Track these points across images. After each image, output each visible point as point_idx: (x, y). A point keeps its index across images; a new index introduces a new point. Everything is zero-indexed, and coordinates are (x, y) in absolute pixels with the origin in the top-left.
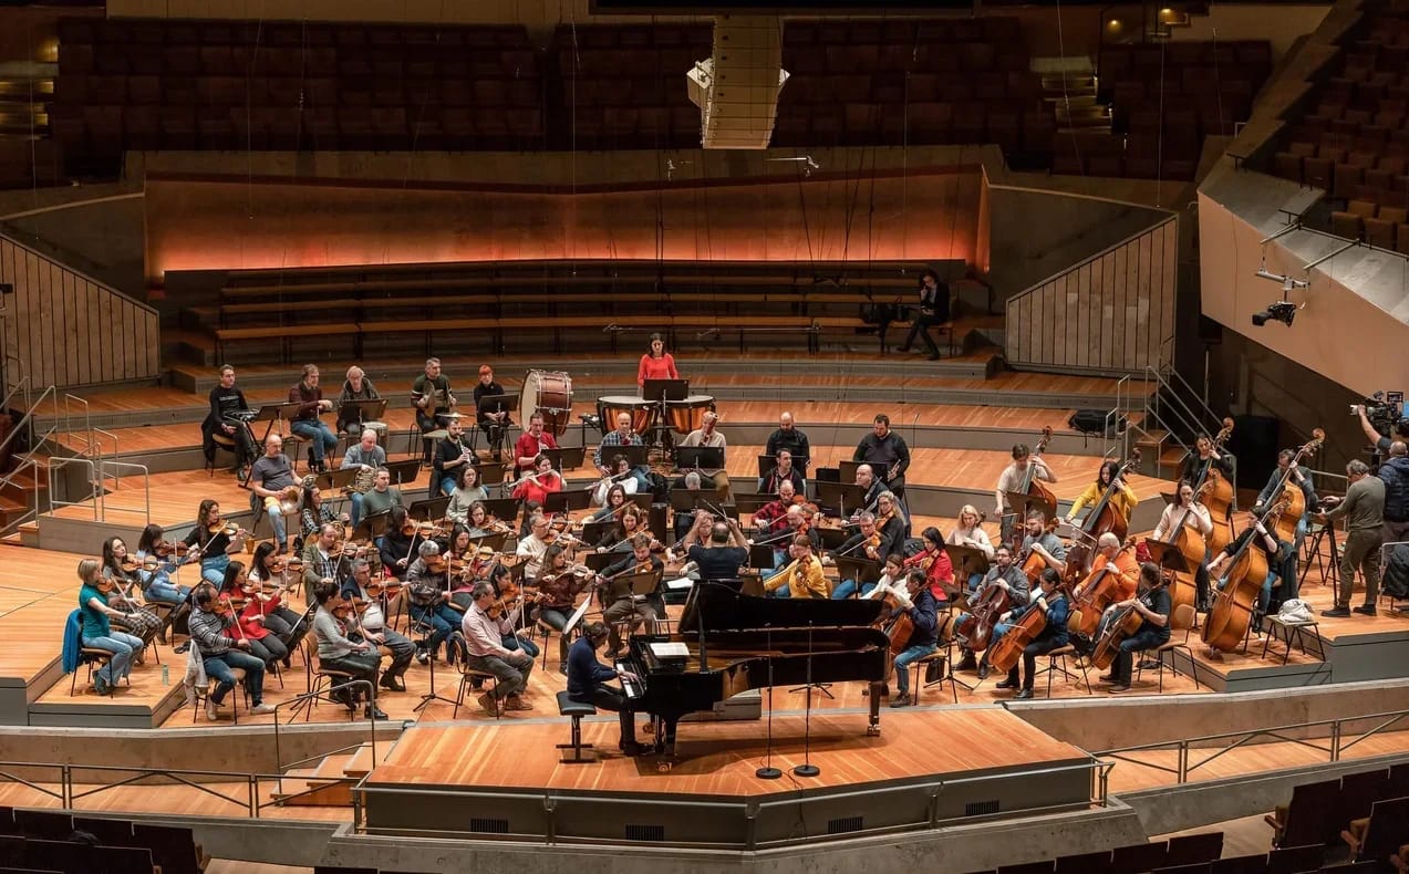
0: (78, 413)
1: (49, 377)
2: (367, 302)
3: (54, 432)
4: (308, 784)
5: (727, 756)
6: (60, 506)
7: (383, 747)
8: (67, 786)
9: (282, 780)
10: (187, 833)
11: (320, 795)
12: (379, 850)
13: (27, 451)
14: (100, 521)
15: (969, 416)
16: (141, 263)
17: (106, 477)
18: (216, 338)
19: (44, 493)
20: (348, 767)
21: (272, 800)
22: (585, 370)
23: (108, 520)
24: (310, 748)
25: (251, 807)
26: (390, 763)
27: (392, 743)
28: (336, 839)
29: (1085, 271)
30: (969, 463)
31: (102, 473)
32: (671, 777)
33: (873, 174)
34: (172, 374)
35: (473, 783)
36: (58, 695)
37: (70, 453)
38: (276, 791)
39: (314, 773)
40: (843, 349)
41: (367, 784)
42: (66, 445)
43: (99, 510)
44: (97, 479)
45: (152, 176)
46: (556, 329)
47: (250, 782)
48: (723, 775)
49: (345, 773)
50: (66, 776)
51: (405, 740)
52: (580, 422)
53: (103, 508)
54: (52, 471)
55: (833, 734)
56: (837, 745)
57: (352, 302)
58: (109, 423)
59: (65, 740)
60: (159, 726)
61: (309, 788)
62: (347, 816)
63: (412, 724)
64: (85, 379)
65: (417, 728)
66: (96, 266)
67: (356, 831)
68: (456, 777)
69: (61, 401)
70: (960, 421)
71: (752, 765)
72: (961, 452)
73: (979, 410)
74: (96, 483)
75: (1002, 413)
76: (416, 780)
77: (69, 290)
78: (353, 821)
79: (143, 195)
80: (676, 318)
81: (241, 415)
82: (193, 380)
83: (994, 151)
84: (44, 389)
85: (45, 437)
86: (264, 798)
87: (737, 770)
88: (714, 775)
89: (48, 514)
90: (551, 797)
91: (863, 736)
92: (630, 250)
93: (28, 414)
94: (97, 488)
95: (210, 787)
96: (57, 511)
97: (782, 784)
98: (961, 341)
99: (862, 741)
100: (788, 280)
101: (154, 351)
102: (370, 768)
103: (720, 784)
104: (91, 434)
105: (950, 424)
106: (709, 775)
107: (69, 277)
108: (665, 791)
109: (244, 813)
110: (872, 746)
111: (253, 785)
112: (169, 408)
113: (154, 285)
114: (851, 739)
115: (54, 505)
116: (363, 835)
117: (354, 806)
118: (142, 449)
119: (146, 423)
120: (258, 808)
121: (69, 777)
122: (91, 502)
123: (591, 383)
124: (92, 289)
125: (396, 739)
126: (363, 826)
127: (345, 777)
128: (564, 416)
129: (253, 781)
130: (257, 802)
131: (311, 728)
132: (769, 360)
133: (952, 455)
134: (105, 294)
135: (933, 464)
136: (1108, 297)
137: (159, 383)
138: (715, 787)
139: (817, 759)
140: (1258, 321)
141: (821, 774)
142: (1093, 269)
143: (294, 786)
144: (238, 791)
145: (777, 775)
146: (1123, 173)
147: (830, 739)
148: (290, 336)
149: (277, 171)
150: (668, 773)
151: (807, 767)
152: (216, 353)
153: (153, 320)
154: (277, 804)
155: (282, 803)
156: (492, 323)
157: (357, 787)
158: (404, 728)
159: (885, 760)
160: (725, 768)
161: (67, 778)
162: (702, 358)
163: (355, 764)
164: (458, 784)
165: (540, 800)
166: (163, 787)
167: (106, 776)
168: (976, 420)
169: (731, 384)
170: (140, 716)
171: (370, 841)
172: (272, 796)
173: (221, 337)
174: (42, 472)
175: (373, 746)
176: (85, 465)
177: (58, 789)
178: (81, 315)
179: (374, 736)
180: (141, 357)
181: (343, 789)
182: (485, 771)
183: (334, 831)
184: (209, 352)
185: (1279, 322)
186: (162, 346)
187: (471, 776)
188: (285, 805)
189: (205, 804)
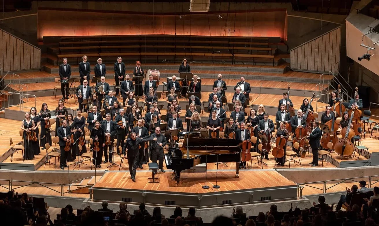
0: (17, 79)
1: (9, 67)
2: (102, 47)
3: (10, 84)
4: (77, 187)
5: (195, 182)
6: (11, 106)
7: (98, 177)
8: (11, 186)
9: (71, 186)
10: (43, 199)
11: (81, 190)
12: (96, 206)
13: (2, 89)
14: (22, 111)
15: (277, 85)
16: (36, 34)
17: (24, 98)
18: (57, 57)
19: (6, 102)
20: (89, 183)
21: (68, 191)
22: (165, 68)
23: (24, 111)
24: (79, 177)
25: (61, 193)
26: (101, 181)
27: (101, 176)
28: (85, 203)
29: (313, 42)
30: (276, 99)
31: (23, 97)
32: (178, 188)
33: (254, 11)
34: (44, 67)
35: (123, 188)
36: (8, 161)
37: (14, 91)
38: (68, 189)
39: (79, 184)
40: (242, 63)
41: (93, 188)
42: (13, 88)
43: (22, 108)
44: (22, 98)
45: (40, 8)
46: (158, 56)
47: (61, 186)
48: (193, 187)
49: (88, 184)
50: (10, 183)
51: (105, 175)
52: (162, 84)
53: (23, 107)
54: (9, 96)
55: (226, 177)
56: (227, 180)
57: (98, 47)
58: (25, 82)
59: (11, 173)
60: (36, 170)
61: (78, 188)
62: (88, 196)
63: (108, 171)
64: (19, 69)
65: (109, 172)
66: (23, 35)
67: (90, 200)
68: (118, 186)
69: (12, 75)
70: (275, 86)
71: (201, 185)
72: (274, 95)
73: (280, 83)
74: (21, 99)
75: (287, 84)
76: (107, 187)
77: (15, 42)
78: (89, 197)
79: (37, 14)
80: (193, 53)
81: (63, 81)
82: (50, 69)
83: (290, 5)
84: (7, 71)
85: (7, 85)
86: (65, 191)
87: (197, 186)
88: (190, 187)
89: (7, 109)
90: (144, 192)
91: (234, 177)
92: (181, 32)
93: (2, 79)
94: (22, 101)
95: (51, 187)
96: (10, 108)
97: (209, 190)
98: (277, 62)
99: (233, 179)
100: (227, 42)
101: (39, 60)
102: (95, 183)
103: (191, 190)
104: (20, 85)
105: (271, 87)
106: (189, 187)
107: (15, 39)
108: (176, 191)
109: (59, 195)
110: (236, 180)
111: (62, 187)
112: (43, 78)
113: (40, 40)
114: (230, 178)
115: (9, 106)
116: (92, 202)
117: (90, 194)
118: (35, 89)
119: (36, 82)
120: (63, 193)
121: (11, 183)
122: (20, 105)
123: (167, 72)
124: (22, 42)
125: (103, 175)
126: (92, 199)
127: (88, 185)
128: (158, 83)
129: (62, 186)
130: (63, 192)
131: (79, 172)
132: (220, 66)
133: (271, 96)
134: (25, 44)
135: (265, 99)
136: (320, 50)
137: (40, 70)
138: (190, 191)
139: (219, 183)
140: (360, 59)
141: (221, 187)
142: (316, 42)
143: (73, 187)
144: (58, 189)
145: (208, 188)
146: (328, 12)
147: (224, 178)
148: (79, 57)
149: (76, 7)
150: (178, 186)
151: (216, 186)
152: (57, 61)
153: (39, 52)
154: (69, 193)
155: (70, 192)
156: (138, 54)
157: (91, 188)
158: (105, 172)
159: (239, 184)
160: (194, 185)
161: (10, 184)
162: (200, 65)
163: (90, 182)
164: (119, 188)
165: (141, 193)
166: (37, 187)
167: (21, 183)
168: (279, 86)
169: (207, 74)
170: (31, 167)
171: (94, 204)
172: (67, 190)
173: (59, 57)
174: (6, 96)
175: (96, 177)
176: (18, 94)
177: (8, 187)
178: (18, 50)
179: (96, 174)
180: (36, 62)
181: (87, 189)
182: (127, 185)
183: (84, 200)
184: (55, 61)
185: (366, 59)
186: (42, 59)
187: (122, 186)
188: (71, 193)
189: (49, 192)
